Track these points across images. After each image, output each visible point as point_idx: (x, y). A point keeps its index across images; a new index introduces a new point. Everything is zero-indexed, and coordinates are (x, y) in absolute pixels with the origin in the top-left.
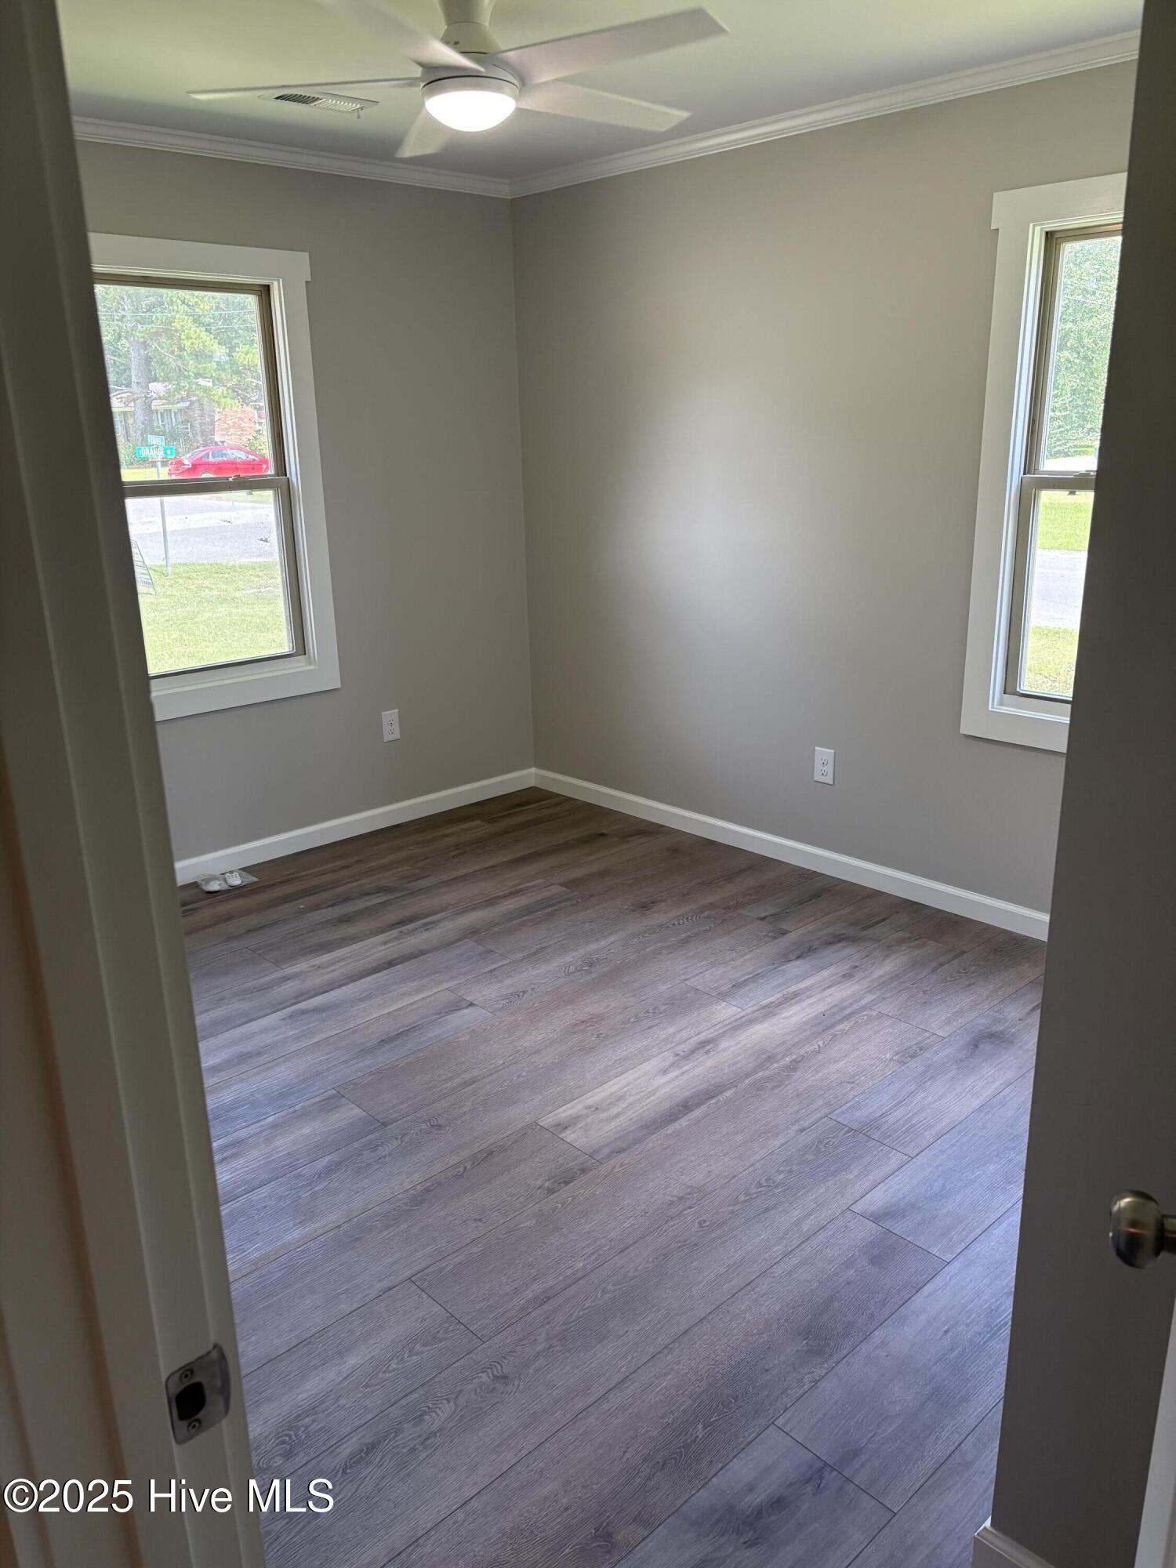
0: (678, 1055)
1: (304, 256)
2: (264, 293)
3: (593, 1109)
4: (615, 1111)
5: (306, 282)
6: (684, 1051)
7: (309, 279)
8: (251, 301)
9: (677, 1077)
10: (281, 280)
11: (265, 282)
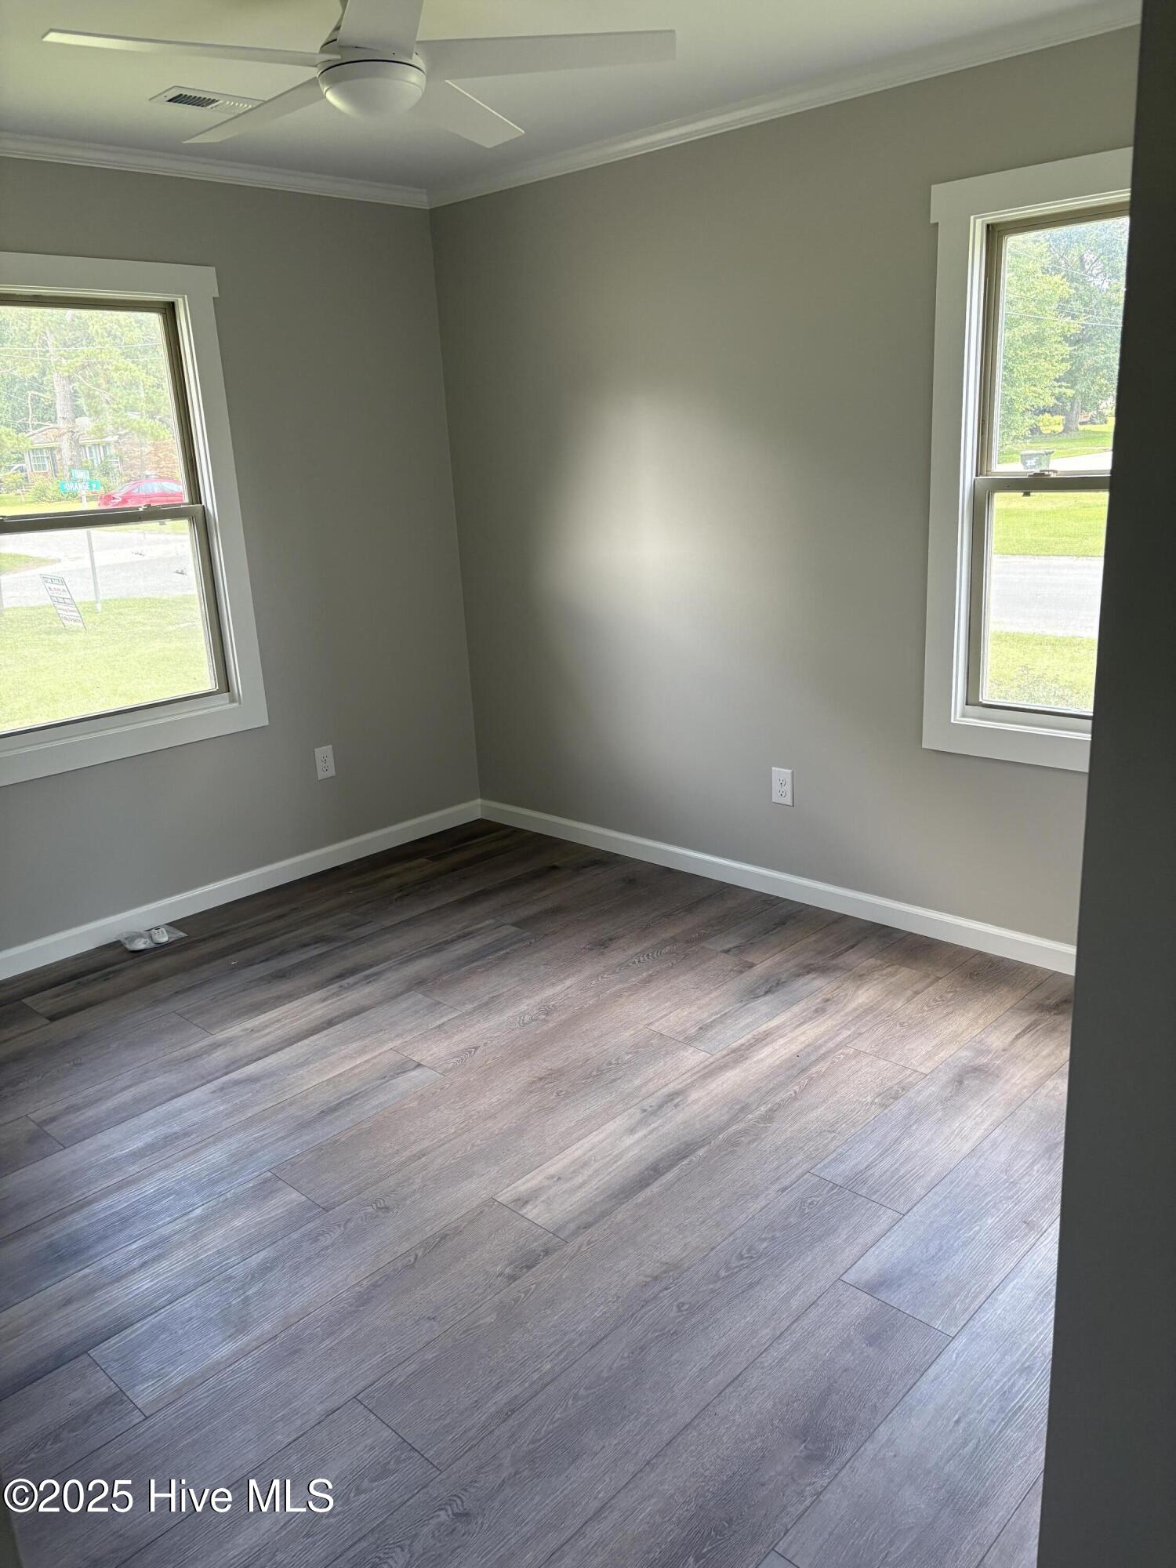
0: (645, 1111)
1: (210, 272)
2: (169, 312)
3: (555, 1179)
4: (580, 1179)
5: (214, 298)
6: (651, 1106)
7: (217, 296)
8: (154, 321)
9: (645, 1136)
10: (186, 296)
11: (170, 299)
